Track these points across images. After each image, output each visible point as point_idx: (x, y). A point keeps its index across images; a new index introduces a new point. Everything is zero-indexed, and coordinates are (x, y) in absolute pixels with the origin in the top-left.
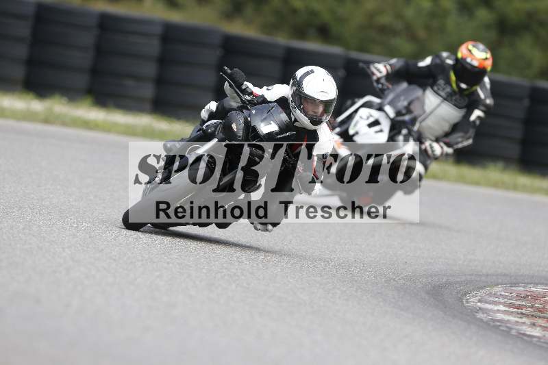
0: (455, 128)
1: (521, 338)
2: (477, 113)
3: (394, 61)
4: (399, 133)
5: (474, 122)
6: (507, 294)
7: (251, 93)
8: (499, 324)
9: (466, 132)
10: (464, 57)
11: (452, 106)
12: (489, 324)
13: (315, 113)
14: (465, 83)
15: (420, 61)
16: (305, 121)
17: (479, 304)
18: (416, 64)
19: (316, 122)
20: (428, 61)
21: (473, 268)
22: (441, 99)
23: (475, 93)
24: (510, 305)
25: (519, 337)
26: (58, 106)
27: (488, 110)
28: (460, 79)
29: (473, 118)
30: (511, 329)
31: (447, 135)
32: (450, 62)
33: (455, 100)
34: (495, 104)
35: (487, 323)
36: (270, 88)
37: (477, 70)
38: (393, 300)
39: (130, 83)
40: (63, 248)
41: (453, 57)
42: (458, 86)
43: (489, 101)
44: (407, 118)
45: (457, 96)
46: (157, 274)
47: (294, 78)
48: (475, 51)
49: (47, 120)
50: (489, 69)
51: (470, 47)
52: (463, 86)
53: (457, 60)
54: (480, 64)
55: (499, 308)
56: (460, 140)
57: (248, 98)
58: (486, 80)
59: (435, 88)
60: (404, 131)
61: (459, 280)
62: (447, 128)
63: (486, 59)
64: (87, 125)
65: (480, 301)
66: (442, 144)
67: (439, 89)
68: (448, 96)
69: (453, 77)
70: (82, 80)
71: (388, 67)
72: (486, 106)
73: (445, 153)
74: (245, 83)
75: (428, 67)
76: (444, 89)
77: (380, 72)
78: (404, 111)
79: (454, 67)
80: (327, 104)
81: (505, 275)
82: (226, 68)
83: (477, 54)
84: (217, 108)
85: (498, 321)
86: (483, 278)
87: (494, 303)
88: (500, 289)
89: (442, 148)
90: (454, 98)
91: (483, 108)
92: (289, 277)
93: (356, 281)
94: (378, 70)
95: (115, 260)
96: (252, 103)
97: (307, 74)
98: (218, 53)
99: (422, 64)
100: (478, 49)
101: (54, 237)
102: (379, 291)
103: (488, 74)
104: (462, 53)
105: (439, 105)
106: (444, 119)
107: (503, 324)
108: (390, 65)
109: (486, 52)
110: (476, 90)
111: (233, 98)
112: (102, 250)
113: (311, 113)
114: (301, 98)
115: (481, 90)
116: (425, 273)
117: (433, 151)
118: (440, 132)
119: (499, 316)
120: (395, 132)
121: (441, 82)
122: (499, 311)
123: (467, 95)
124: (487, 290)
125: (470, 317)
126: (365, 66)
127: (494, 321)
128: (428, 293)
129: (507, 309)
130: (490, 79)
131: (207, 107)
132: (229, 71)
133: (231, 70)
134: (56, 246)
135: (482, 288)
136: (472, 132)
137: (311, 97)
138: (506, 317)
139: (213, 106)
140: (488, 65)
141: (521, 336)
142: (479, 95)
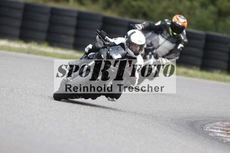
0: (171, 52)
1: (228, 144)
2: (181, 46)
3: (144, 23)
4: (148, 54)
5: (179, 49)
6: (222, 125)
7: (109, 41)
8: (218, 138)
9: (176, 54)
10: (176, 21)
11: (170, 42)
12: (214, 138)
13: (136, 50)
14: (175, 33)
15: (156, 23)
16: (132, 53)
17: (210, 129)
18: (154, 24)
19: (137, 54)
20: (159, 23)
21: (208, 114)
22: (165, 39)
23: (180, 37)
24: (223, 130)
25: (227, 144)
26: (33, 46)
27: (185, 44)
28: (173, 31)
29: (179, 47)
30: (223, 140)
31: (167, 55)
32: (169, 23)
33: (171, 40)
34: (188, 41)
35: (213, 138)
36: (116, 39)
37: (181, 27)
38: (174, 128)
39: (64, 37)
40: (36, 106)
41: (170, 21)
42: (173, 34)
43: (186, 40)
44: (151, 48)
45: (172, 38)
46: (75, 117)
47: (127, 35)
48: (180, 19)
49: (29, 52)
50: (186, 26)
51: (178, 17)
52: (175, 34)
53: (172, 23)
54: (182, 25)
55: (218, 131)
56: (173, 57)
57: (107, 43)
58: (184, 31)
59: (162, 35)
60: (150, 53)
61: (202, 119)
62: (167, 52)
63: (185, 22)
64: (45, 54)
65: (210, 128)
66: (166, 59)
67: (164, 35)
68: (168, 38)
69: (170, 30)
70: (44, 35)
71: (143, 26)
72: (184, 42)
73: (167, 62)
74: (106, 37)
75: (159, 25)
76: (166, 35)
77: (140, 28)
78: (150, 45)
79: (171, 26)
80: (141, 46)
81: (221, 117)
82: (98, 30)
83: (180, 20)
84: (92, 47)
85: (218, 137)
86: (212, 119)
87: (217, 129)
88: (219, 123)
89: (166, 61)
90: (170, 39)
91: (183, 43)
92: (130, 118)
93: (158, 120)
94: (139, 27)
95: (57, 111)
96: (109, 46)
97: (133, 33)
98: (101, 24)
99: (157, 24)
100: (181, 18)
101: (32, 101)
102: (168, 124)
103: (186, 29)
104: (174, 20)
105: (164, 42)
106: (166, 48)
107: (220, 138)
108: (144, 25)
109: (185, 19)
110: (180, 36)
111: (100, 43)
112: (52, 107)
113: (134, 50)
114: (130, 44)
115: (182, 35)
116: (187, 116)
117: (162, 62)
118: (164, 54)
119: (219, 135)
120: (146, 53)
121: (165, 32)
122: (218, 133)
123: (176, 38)
124: (213, 124)
125: (206, 135)
126: (133, 25)
127: (216, 136)
128: (189, 125)
129: (221, 131)
130: (186, 31)
131: (88, 47)
132: (99, 32)
133: (100, 31)
134: (32, 105)
135: (212, 123)
136: (178, 54)
137: (134, 43)
138: (221, 135)
139: (90, 46)
140: (186, 24)
141: (228, 143)
142: (181, 38)
